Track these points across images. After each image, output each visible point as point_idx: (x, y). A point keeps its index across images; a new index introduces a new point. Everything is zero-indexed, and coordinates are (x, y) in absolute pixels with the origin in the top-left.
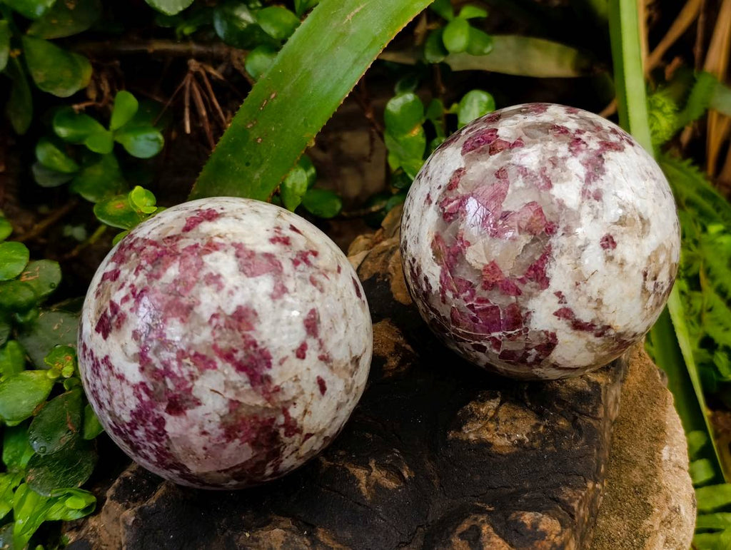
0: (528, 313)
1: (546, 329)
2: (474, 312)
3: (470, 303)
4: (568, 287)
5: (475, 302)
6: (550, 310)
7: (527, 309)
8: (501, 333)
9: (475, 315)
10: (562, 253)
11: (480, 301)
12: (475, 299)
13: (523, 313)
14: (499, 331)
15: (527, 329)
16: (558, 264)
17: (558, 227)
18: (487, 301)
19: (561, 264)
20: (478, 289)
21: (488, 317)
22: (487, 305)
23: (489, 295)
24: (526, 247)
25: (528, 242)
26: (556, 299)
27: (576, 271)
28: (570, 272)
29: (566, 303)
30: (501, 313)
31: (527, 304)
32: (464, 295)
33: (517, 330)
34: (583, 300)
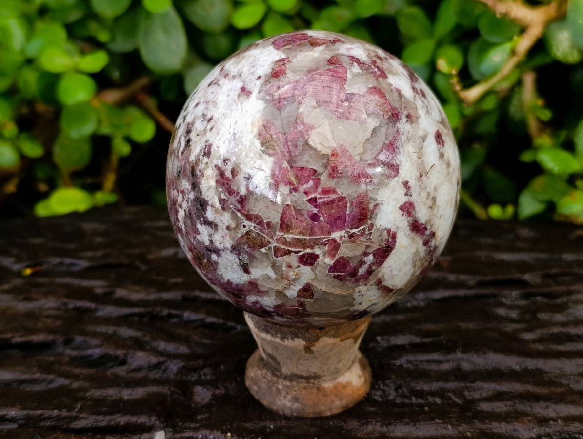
0: (376, 205)
1: (389, 227)
2: (316, 207)
3: (313, 196)
4: (414, 177)
5: (319, 194)
6: (397, 203)
7: (376, 200)
8: (343, 233)
9: (315, 211)
10: (408, 140)
11: (326, 192)
12: (319, 190)
13: (371, 206)
14: (341, 229)
15: (372, 225)
16: (406, 151)
17: (402, 114)
18: (334, 192)
19: (408, 152)
20: (323, 178)
21: (333, 211)
22: (333, 196)
23: (337, 183)
24: (375, 131)
25: (376, 126)
26: (403, 191)
27: (420, 161)
28: (415, 161)
29: (411, 196)
30: (348, 206)
31: (377, 194)
32: (305, 186)
33: (362, 228)
34: (424, 195)
